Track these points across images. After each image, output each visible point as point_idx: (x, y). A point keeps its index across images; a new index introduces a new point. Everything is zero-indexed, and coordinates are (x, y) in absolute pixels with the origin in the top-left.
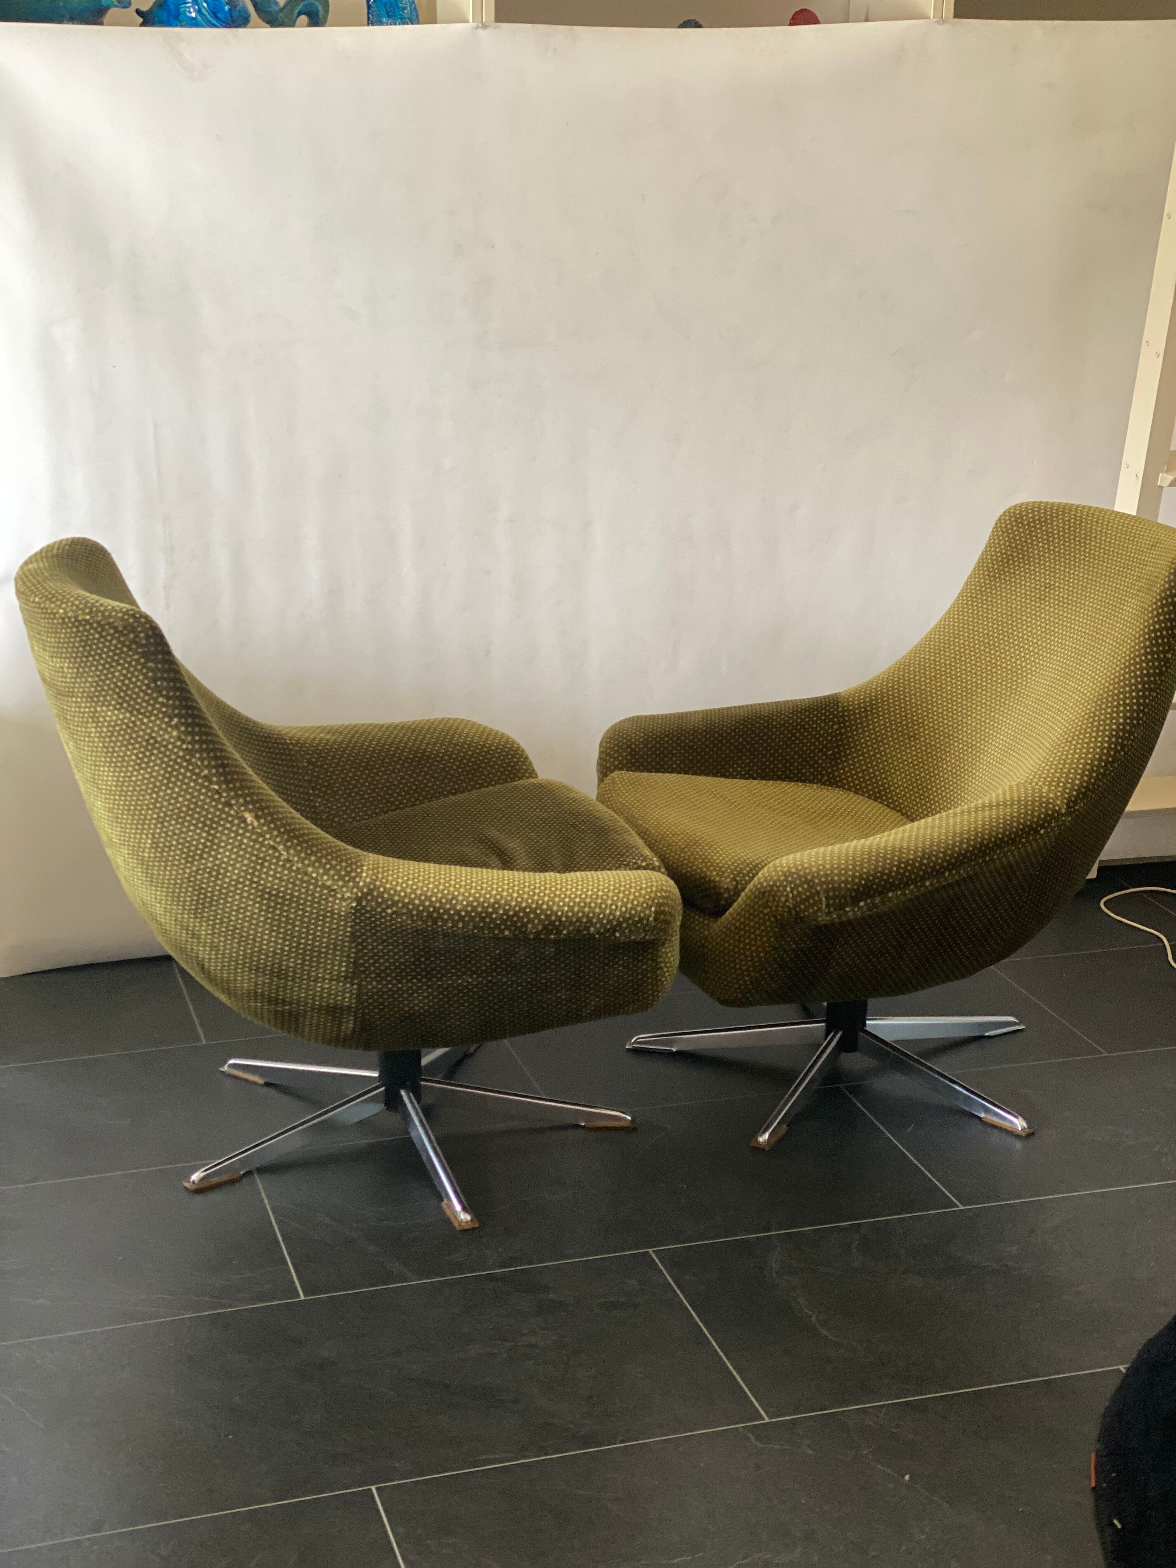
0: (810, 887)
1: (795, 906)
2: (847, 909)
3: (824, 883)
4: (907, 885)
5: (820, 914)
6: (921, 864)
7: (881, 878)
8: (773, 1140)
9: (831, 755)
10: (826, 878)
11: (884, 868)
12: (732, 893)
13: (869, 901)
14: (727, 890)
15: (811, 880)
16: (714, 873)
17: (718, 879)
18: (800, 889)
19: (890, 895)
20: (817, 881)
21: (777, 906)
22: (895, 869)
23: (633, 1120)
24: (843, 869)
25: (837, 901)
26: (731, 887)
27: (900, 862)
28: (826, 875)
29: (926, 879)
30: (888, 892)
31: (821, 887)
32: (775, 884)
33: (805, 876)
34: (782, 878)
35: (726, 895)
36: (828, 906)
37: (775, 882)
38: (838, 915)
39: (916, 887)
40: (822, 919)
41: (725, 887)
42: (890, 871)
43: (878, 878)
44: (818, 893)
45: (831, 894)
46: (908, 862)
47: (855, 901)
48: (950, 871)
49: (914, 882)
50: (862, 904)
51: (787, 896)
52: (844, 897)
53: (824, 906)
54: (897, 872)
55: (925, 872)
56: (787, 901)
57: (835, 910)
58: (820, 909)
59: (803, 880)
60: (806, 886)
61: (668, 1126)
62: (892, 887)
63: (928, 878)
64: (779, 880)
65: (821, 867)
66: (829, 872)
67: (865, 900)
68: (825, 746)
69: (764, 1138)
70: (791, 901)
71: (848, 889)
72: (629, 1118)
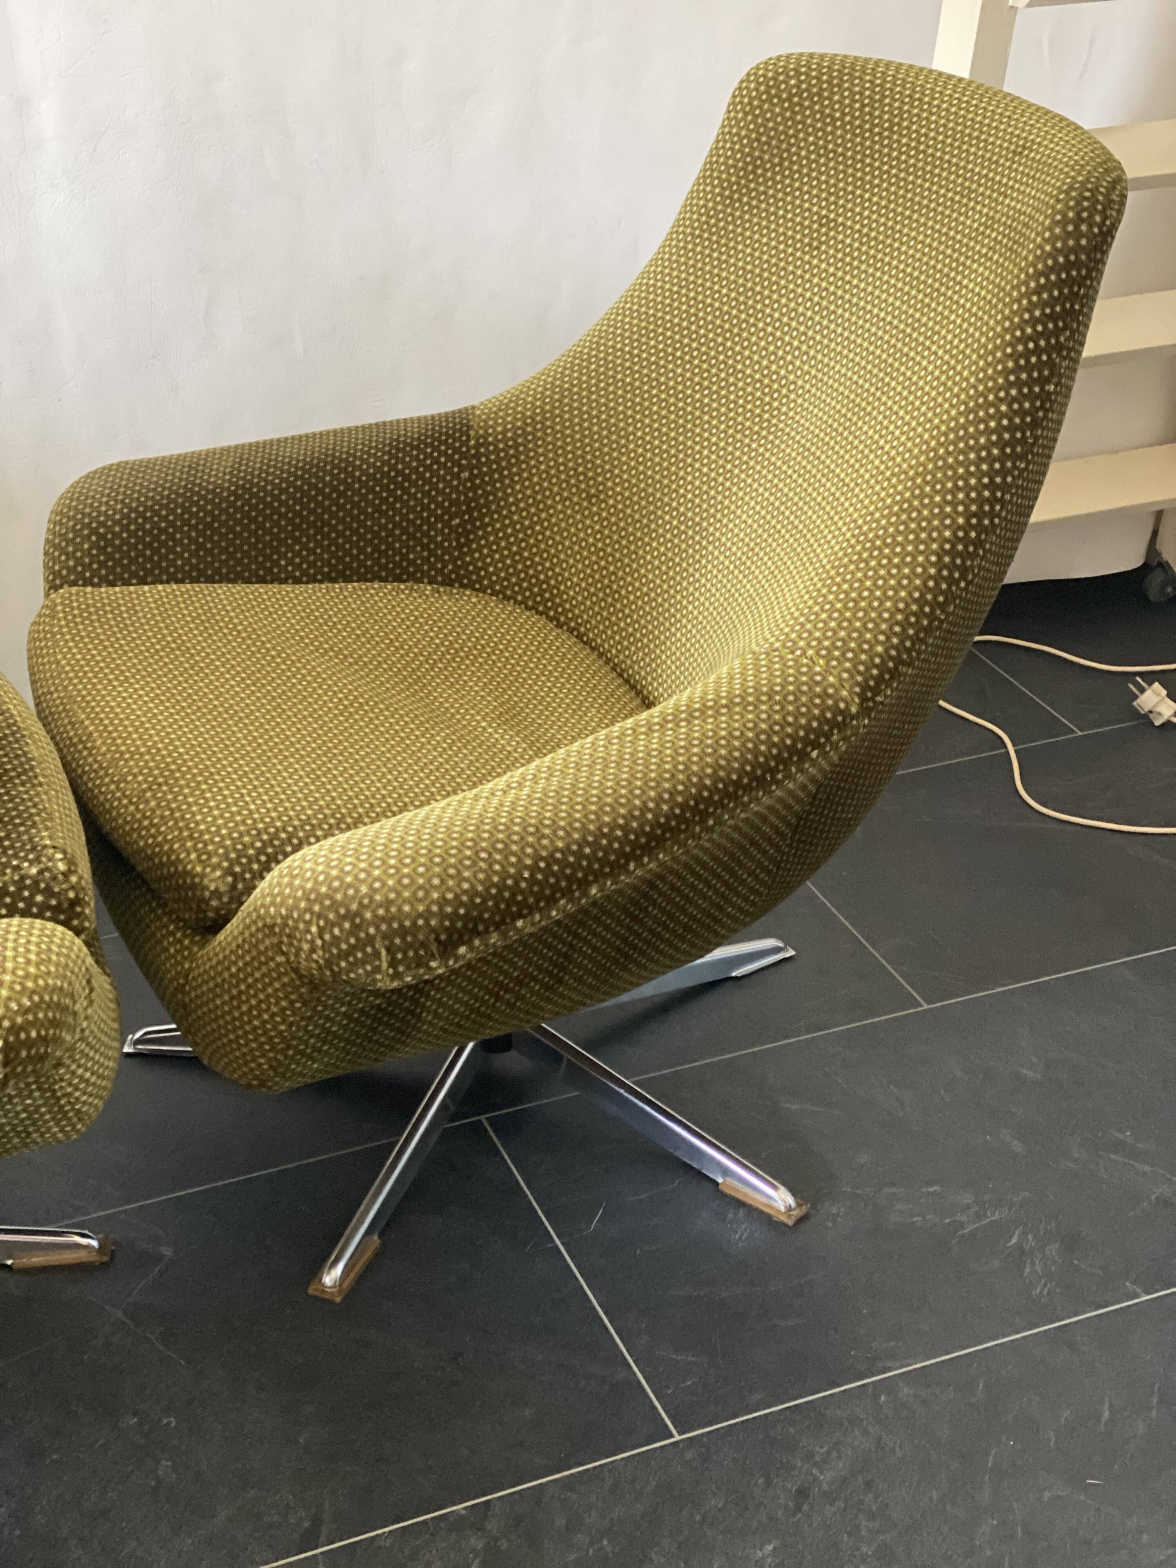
0: (356, 928)
1: (329, 963)
2: (433, 964)
3: (383, 919)
4: (552, 901)
5: (379, 977)
6: (580, 855)
7: (497, 898)
8: (346, 1284)
9: (459, 525)
10: (387, 910)
11: (504, 877)
12: (225, 899)
13: (477, 942)
14: (217, 893)
15: (358, 914)
16: (193, 856)
17: (199, 869)
18: (336, 931)
19: (520, 923)
20: (368, 915)
21: (297, 955)
22: (526, 875)
23: (101, 1249)
24: (421, 887)
25: (411, 954)
26: (223, 888)
27: (537, 858)
28: (388, 903)
29: (590, 884)
30: (514, 920)
31: (377, 928)
32: (289, 916)
33: (344, 904)
34: (303, 905)
35: (214, 903)
36: (393, 963)
37: (290, 911)
38: (414, 977)
39: (571, 900)
40: (384, 982)
41: (212, 888)
42: (518, 877)
43: (493, 897)
44: (371, 940)
45: (397, 941)
46: (552, 855)
47: (447, 948)
48: (638, 859)
49: (567, 893)
50: (462, 950)
51: (312, 942)
52: (424, 945)
53: (385, 965)
54: (532, 881)
55: (589, 870)
56: (313, 950)
57: (408, 968)
58: (377, 969)
59: (342, 911)
60: (347, 925)
61: (167, 1251)
62: (524, 910)
63: (596, 880)
64: (296, 907)
65: (377, 885)
66: (392, 896)
67: (469, 943)
68: (447, 511)
69: (331, 1277)
70: (321, 953)
71: (433, 930)
72: (94, 1243)
